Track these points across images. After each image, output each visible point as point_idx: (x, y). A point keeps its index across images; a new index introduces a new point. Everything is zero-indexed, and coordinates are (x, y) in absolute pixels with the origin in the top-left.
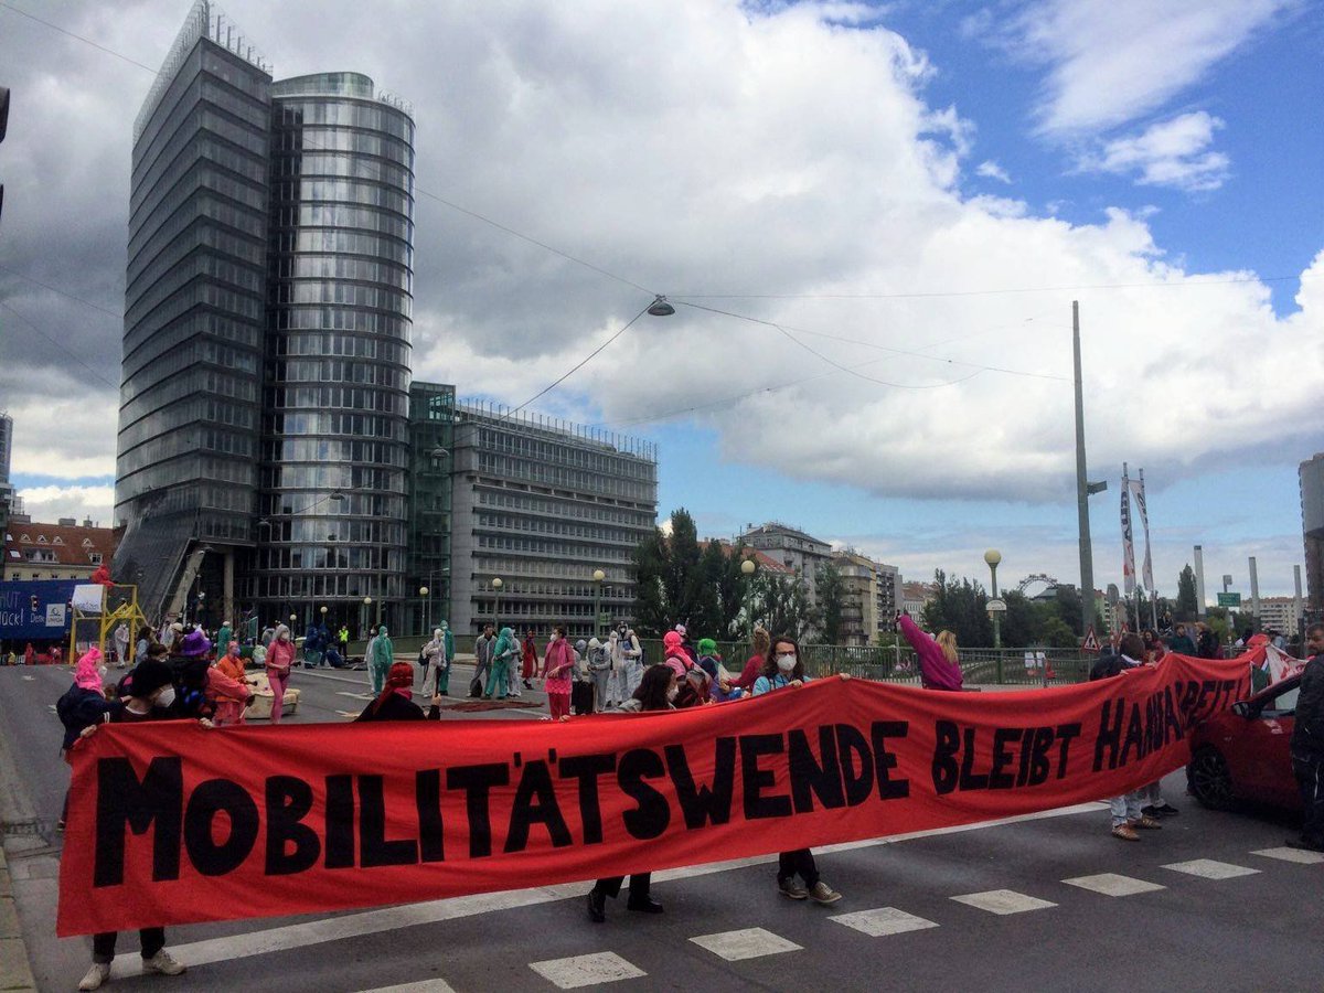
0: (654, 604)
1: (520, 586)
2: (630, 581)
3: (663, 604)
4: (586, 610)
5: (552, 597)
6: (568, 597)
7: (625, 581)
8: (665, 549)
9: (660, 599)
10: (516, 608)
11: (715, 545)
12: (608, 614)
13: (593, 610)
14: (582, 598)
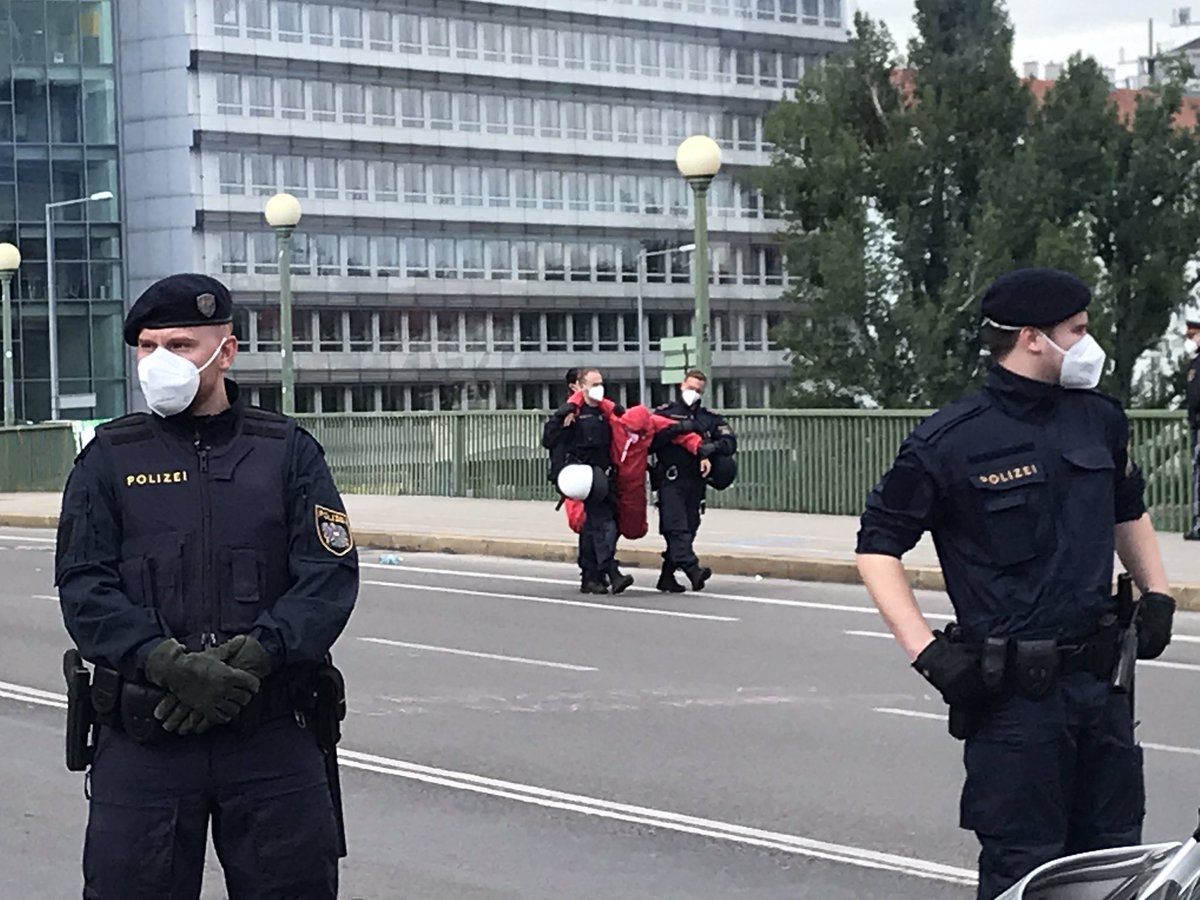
0: (856, 303)
1: (373, 253)
2: (759, 225)
3: (892, 298)
4: (607, 332)
5: (485, 287)
6: (541, 288)
7: (741, 224)
8: (891, 99)
9: (880, 280)
10: (359, 330)
11: (1084, 76)
12: (690, 342)
13: (631, 333)
14: (594, 289)
